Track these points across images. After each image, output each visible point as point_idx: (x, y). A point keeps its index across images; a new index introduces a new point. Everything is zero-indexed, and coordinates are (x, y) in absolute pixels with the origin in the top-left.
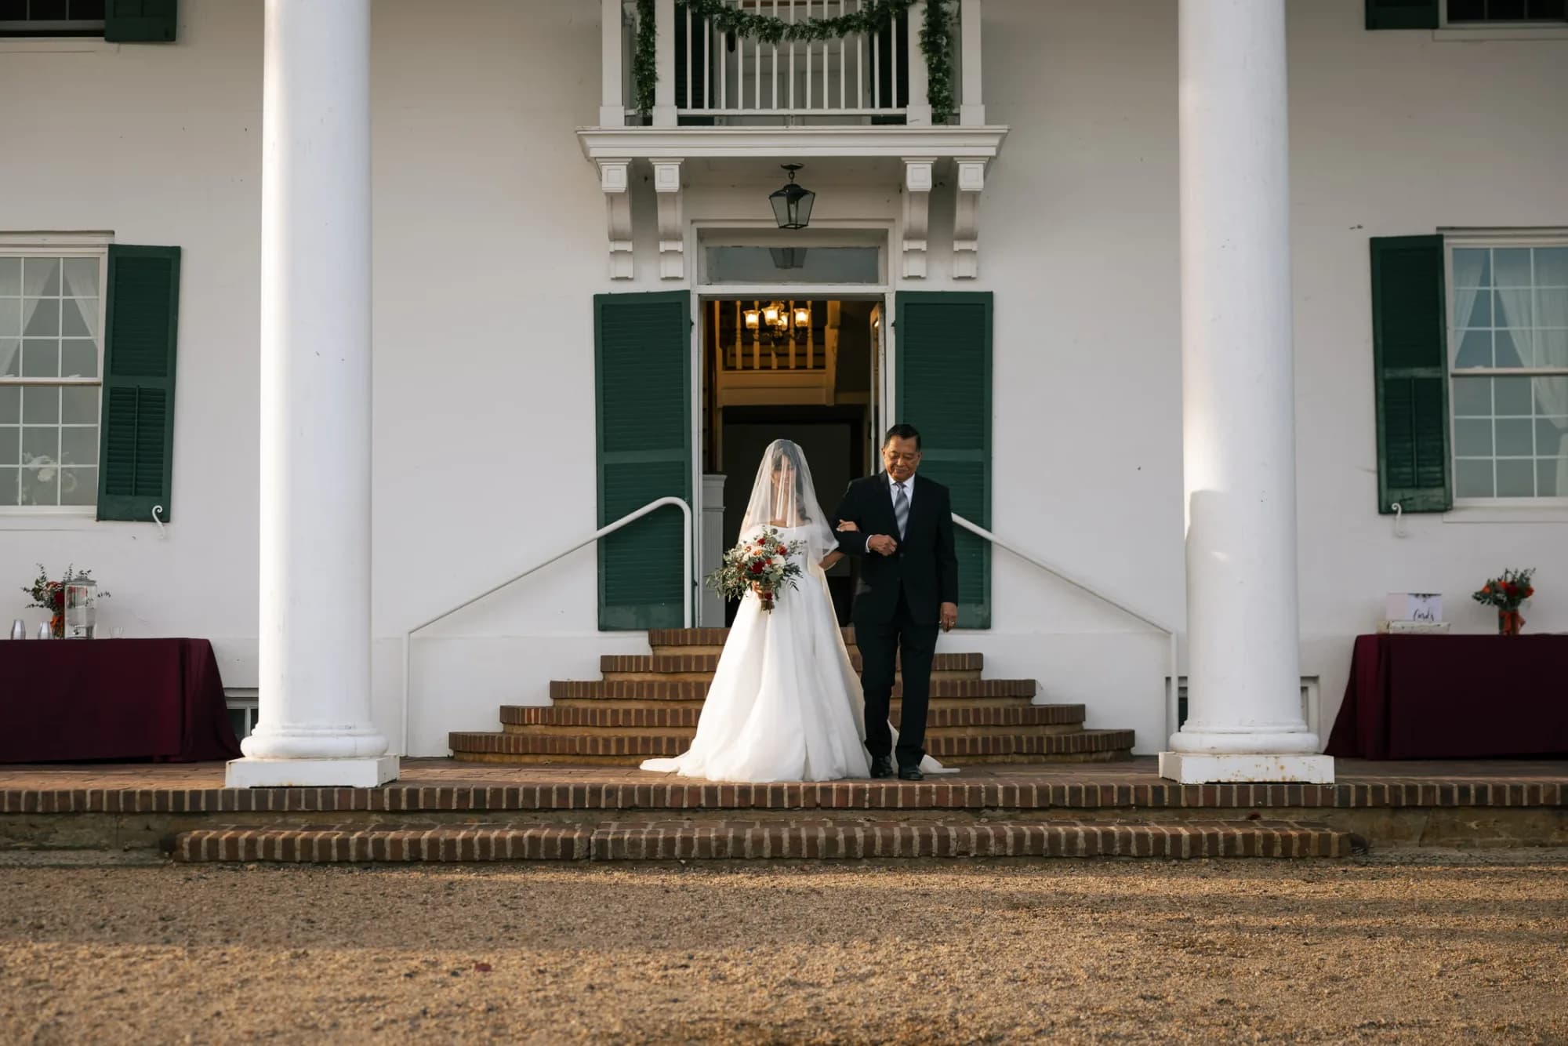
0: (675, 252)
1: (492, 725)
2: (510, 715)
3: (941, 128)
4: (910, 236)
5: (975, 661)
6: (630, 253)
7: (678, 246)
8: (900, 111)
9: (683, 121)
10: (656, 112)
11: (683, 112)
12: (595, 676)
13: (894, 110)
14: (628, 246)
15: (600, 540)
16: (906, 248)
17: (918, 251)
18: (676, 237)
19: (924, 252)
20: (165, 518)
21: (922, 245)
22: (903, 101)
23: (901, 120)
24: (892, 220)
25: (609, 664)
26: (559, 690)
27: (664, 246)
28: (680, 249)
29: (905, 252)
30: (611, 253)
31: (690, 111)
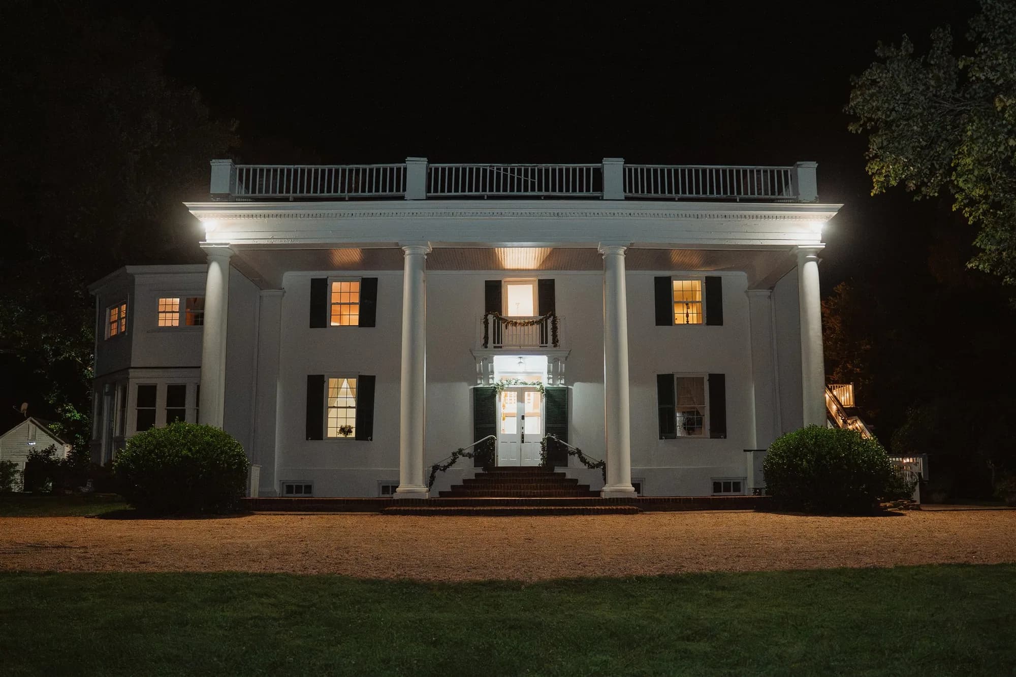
1: (449, 489)
2: (453, 487)
3: (555, 349)
4: (549, 374)
5: (564, 474)
7: (493, 376)
8: (546, 345)
9: (495, 347)
10: (488, 345)
11: (494, 345)
12: (474, 478)
13: (545, 345)
15: (475, 446)
20: (371, 440)
21: (551, 376)
22: (546, 343)
23: (547, 346)
25: (477, 475)
26: (464, 481)
27: (490, 376)
29: (547, 378)
31: (497, 345)
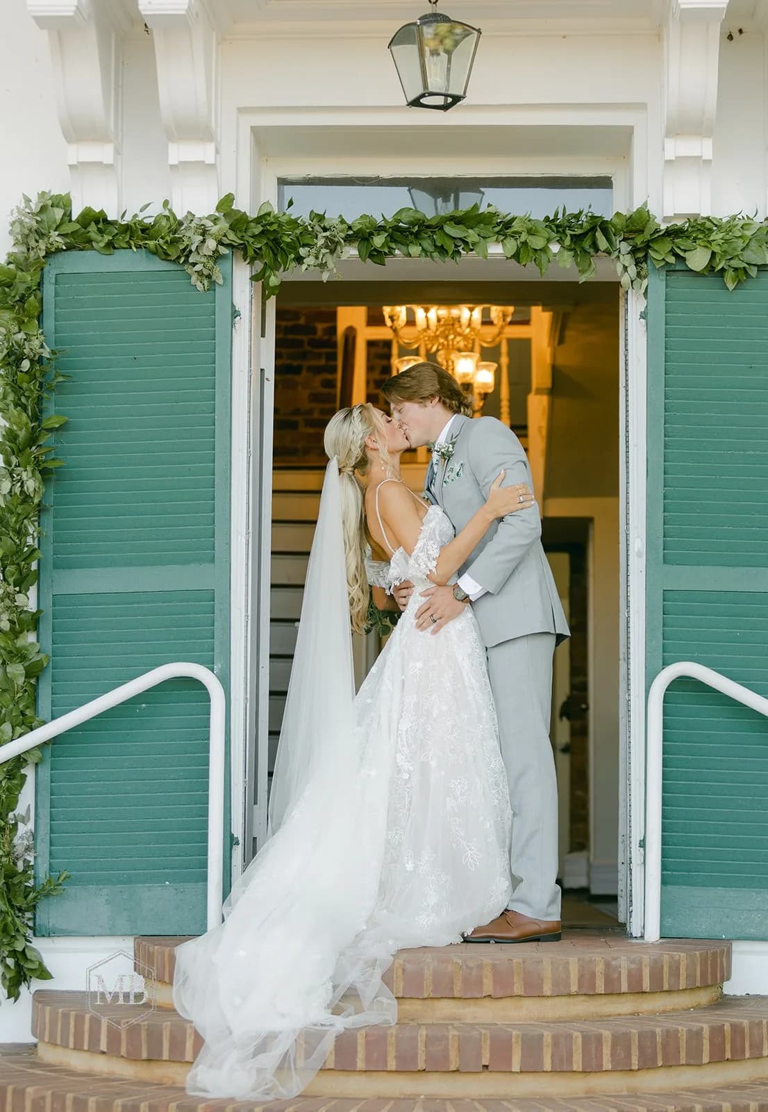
0: (200, 164)
4: (679, 127)
6: (110, 166)
7: (205, 153)
14: (104, 153)
16: (670, 155)
17: (697, 161)
18: (199, 131)
19: (708, 162)
21: (703, 148)
24: (642, 106)
27: (178, 152)
28: (210, 160)
29: (669, 162)
30: (71, 166)
